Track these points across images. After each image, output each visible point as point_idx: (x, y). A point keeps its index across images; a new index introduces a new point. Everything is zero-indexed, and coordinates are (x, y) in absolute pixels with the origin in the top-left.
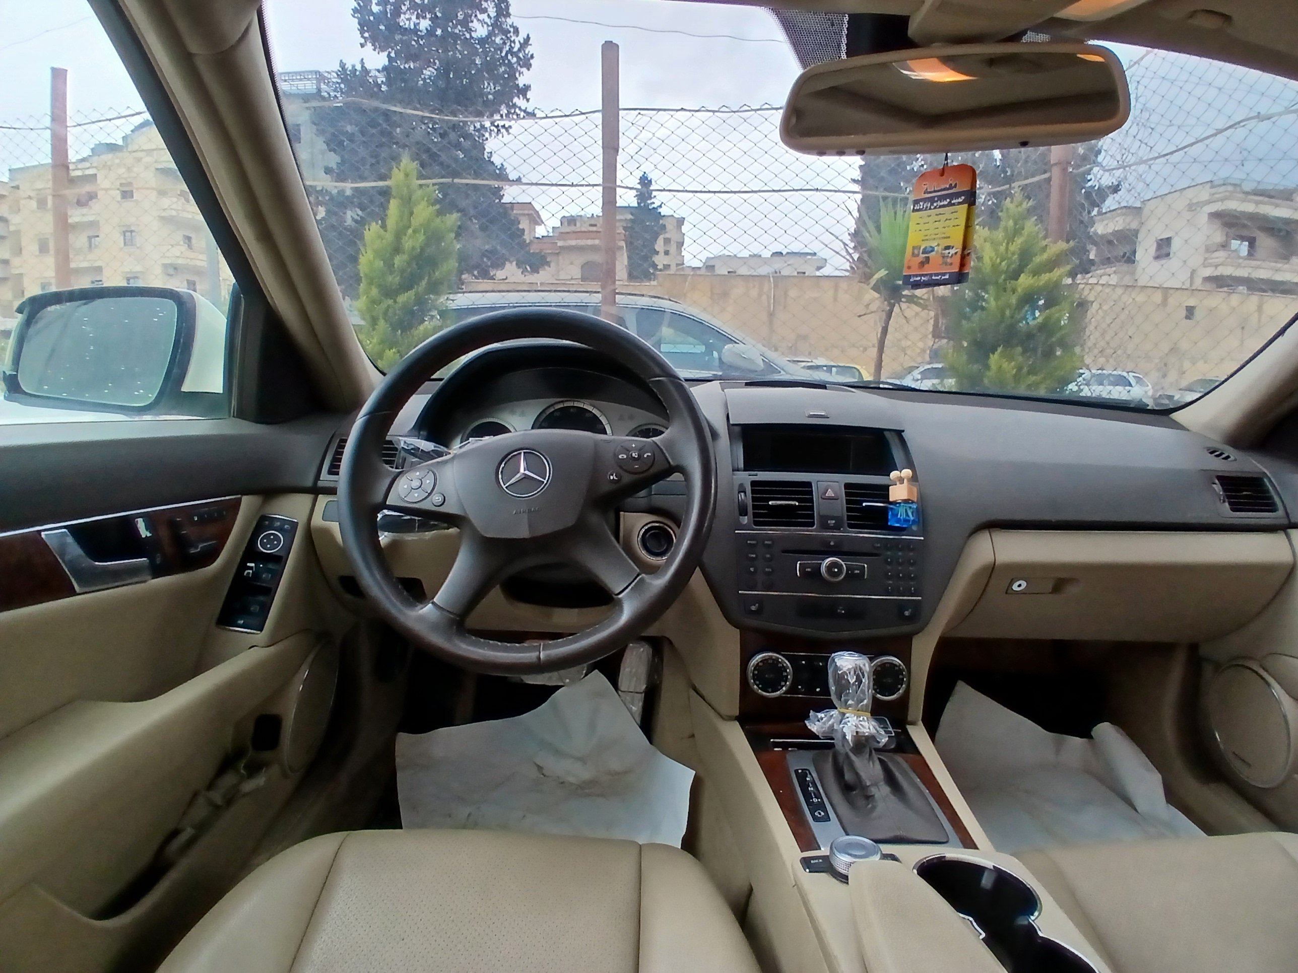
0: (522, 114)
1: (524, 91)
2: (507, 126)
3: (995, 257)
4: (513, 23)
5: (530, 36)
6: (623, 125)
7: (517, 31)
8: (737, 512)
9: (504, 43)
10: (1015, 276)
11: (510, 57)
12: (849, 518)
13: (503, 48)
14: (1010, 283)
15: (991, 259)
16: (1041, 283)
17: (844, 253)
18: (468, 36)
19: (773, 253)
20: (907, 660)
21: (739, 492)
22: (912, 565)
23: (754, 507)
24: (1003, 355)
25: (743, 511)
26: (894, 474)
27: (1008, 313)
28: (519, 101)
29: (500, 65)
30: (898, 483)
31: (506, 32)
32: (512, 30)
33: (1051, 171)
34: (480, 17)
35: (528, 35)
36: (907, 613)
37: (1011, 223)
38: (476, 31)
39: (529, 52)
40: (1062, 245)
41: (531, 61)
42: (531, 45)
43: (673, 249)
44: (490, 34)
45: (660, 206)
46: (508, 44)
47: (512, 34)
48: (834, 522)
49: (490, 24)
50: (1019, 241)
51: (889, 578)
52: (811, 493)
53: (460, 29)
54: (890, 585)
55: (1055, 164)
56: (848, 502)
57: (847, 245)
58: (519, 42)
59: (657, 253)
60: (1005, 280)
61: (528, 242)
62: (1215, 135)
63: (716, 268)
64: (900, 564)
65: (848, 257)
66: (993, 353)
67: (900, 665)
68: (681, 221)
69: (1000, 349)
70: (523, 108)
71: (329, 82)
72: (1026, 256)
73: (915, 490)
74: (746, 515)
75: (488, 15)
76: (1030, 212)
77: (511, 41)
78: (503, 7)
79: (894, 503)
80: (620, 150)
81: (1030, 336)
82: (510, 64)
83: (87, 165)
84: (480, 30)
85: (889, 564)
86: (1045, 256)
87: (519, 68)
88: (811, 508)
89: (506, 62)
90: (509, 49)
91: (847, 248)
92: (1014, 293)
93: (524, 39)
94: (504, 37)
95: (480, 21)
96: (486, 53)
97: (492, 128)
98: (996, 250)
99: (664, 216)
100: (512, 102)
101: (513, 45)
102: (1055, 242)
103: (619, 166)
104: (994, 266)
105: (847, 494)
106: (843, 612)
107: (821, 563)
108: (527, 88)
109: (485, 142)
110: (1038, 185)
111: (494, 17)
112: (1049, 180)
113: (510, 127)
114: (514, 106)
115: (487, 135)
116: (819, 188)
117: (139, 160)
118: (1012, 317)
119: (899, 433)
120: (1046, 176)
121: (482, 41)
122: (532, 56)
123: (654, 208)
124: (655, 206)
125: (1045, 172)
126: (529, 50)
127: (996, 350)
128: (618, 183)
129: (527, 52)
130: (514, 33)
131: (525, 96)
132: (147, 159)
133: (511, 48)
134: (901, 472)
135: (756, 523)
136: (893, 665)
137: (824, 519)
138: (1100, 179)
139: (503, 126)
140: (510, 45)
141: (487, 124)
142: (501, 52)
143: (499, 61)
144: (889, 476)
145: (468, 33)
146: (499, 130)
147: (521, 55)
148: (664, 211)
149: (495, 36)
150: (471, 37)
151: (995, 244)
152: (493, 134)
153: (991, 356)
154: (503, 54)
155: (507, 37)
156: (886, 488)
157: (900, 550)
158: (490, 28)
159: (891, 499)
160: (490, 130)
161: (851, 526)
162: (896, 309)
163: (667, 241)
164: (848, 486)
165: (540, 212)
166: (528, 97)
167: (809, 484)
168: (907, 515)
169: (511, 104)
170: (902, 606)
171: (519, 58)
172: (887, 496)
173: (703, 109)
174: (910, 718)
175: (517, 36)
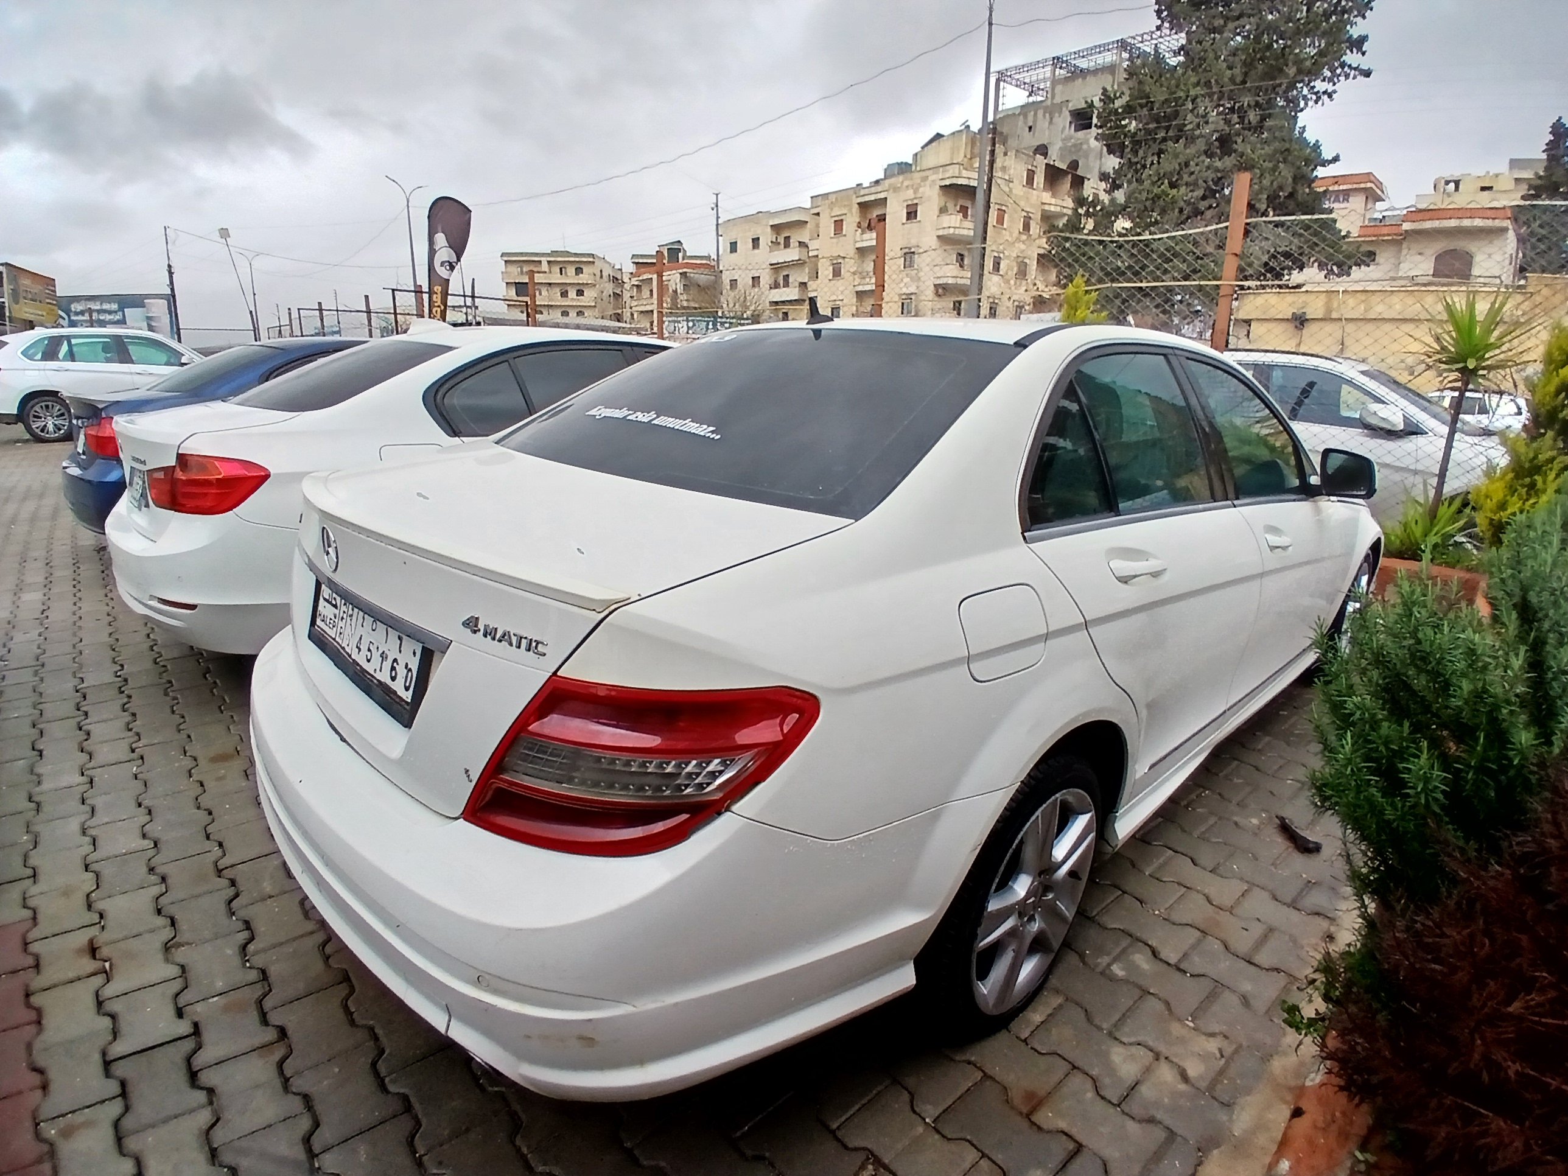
0: (1353, 73)
1: (1358, 44)
2: (1329, 91)
28: (1352, 58)
41: (1372, 4)
61: (1343, 234)
70: (1355, 65)
71: (1132, 48)
83: (879, 188)
97: (1310, 95)
100: (1340, 61)
108: (1363, 39)
109: (1298, 115)
113: (1335, 92)
114: (1343, 64)
115: (1302, 105)
117: (925, 179)
131: (1359, 49)
132: (932, 177)
139: (1325, 93)
146: (1318, 98)
152: (1310, 103)
160: (1307, 98)
166: (1364, 50)
169: (1338, 63)
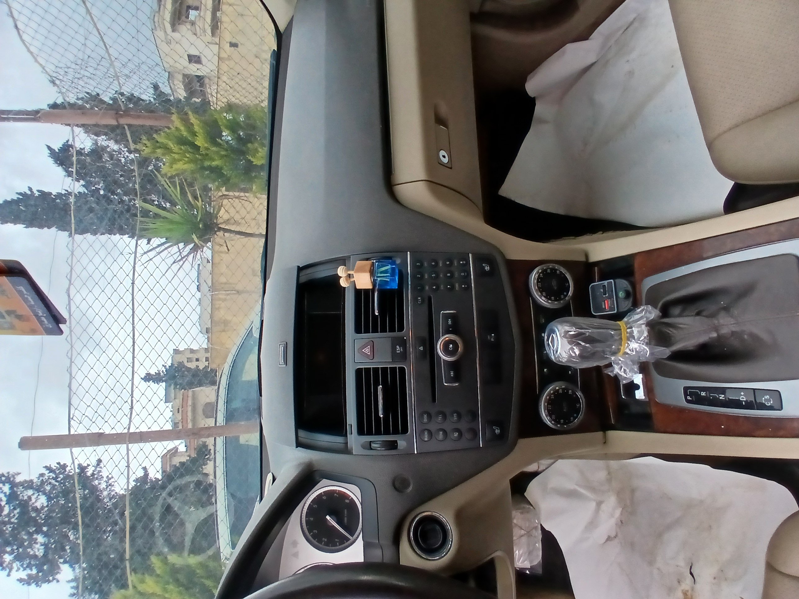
0: (98, 469)
1: (83, 469)
2: (106, 480)
3: (183, 161)
4: (37, 478)
5: (44, 466)
6: (81, 430)
7: (42, 475)
8: (393, 452)
9: (50, 483)
10: (197, 148)
11: (59, 479)
12: (392, 330)
13: (53, 484)
14: (201, 152)
15: (185, 164)
16: (201, 131)
17: (181, 262)
18: (46, 509)
19: (198, 290)
20: (533, 265)
21: (371, 449)
22: (437, 264)
23: (387, 432)
24: (254, 156)
25: (393, 445)
26: (343, 283)
27: (223, 153)
28: (89, 471)
29: (65, 485)
30: (352, 280)
31: (43, 483)
32: (41, 478)
33: (124, 124)
34: (33, 500)
35: (44, 467)
36: (487, 268)
37: (159, 151)
38: (43, 503)
39: (55, 466)
40: (174, 117)
41: (62, 464)
42: (50, 465)
43: (195, 356)
44: (44, 493)
45: (165, 366)
46: (50, 481)
47: (44, 478)
48: (398, 347)
49: (38, 494)
50: (171, 145)
51: (453, 287)
52: (368, 370)
53: (42, 514)
54: (460, 286)
55: (117, 121)
56: (375, 331)
57: (175, 260)
58: (48, 473)
59: (197, 366)
60: (200, 155)
62: (90, 14)
63: (208, 327)
64: (437, 276)
65: (184, 260)
66: (252, 162)
67: (538, 272)
68: (176, 351)
69: (250, 158)
70: (94, 468)
72: (182, 141)
73: (359, 263)
74: (396, 442)
75: (32, 495)
76: (151, 138)
77: (49, 479)
78: (27, 484)
79: (374, 284)
80: (101, 431)
81: (239, 139)
82: (64, 479)
84: (41, 501)
85: (438, 288)
86: (182, 128)
87: (66, 473)
88: (384, 370)
89: (62, 481)
90: (54, 480)
91: (177, 260)
92: (209, 149)
93: (46, 470)
94: (46, 484)
95: (36, 500)
96: (57, 497)
97: (108, 490)
98: (179, 160)
99: (172, 364)
100: (90, 477)
101: (51, 477)
102: (172, 122)
103: (114, 432)
104: (191, 161)
105: (367, 331)
106: (493, 335)
107: (443, 359)
108: (80, 467)
109: (118, 495)
110: (132, 133)
111: (33, 491)
112: (130, 126)
113: (107, 477)
114: (93, 475)
115: (112, 493)
116: (132, 282)
118: (227, 150)
119: (300, 269)
120: (126, 127)
121: (49, 499)
122: (58, 463)
123: (166, 371)
124: (164, 370)
125: (124, 128)
126: (54, 466)
127: (250, 160)
128: (126, 431)
129: (55, 468)
130: (43, 477)
131: (86, 468)
133: (53, 478)
134: (341, 277)
135: (405, 430)
136: (539, 280)
137: (395, 357)
138: (128, 92)
139: (107, 482)
140: (51, 479)
141: (105, 493)
142: (56, 485)
143: (62, 487)
144: (345, 288)
145: (44, 509)
146: (110, 485)
147: (57, 472)
148: (169, 363)
149: (45, 489)
150: (47, 506)
151: (174, 161)
152: (113, 489)
153: (254, 163)
154: (57, 484)
155: (46, 481)
156: (358, 293)
157: (423, 276)
158: (40, 493)
159: (370, 287)
160: (110, 491)
161: (401, 328)
162: (222, 226)
163: (189, 360)
164: (358, 330)
165: (168, 450)
166: (86, 465)
167: (359, 372)
168: (386, 272)
169: (91, 477)
170: (480, 274)
171: (60, 473)
172: (366, 291)
173: (69, 370)
174: (583, 259)
175: (45, 474)
